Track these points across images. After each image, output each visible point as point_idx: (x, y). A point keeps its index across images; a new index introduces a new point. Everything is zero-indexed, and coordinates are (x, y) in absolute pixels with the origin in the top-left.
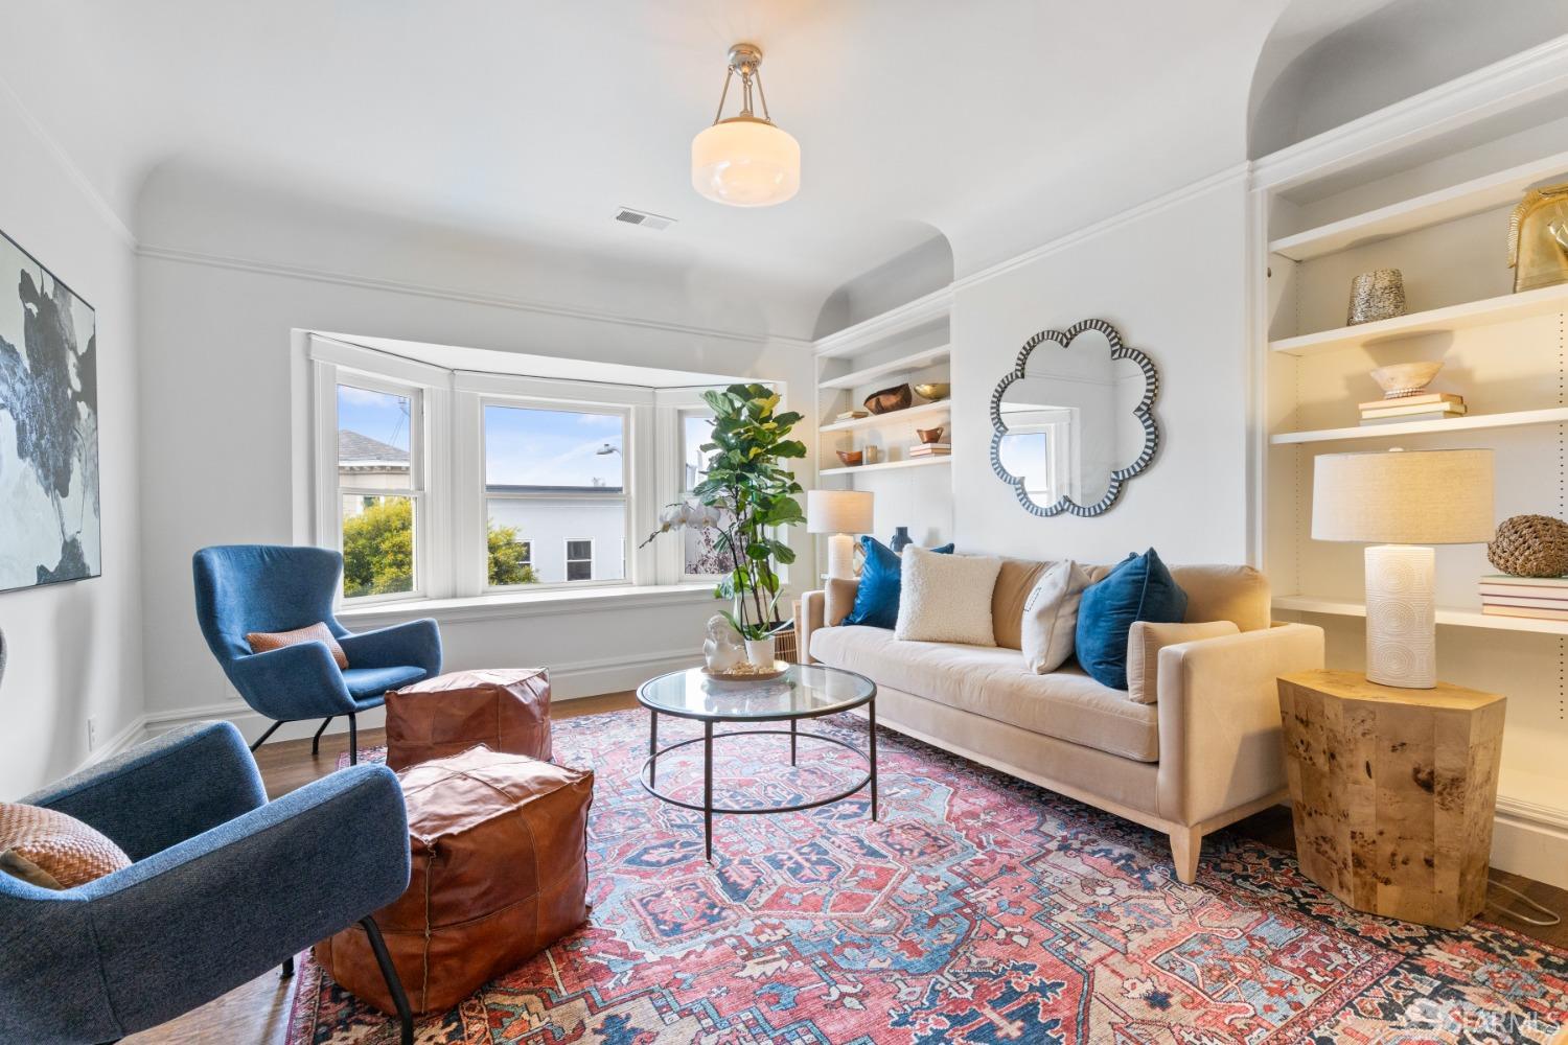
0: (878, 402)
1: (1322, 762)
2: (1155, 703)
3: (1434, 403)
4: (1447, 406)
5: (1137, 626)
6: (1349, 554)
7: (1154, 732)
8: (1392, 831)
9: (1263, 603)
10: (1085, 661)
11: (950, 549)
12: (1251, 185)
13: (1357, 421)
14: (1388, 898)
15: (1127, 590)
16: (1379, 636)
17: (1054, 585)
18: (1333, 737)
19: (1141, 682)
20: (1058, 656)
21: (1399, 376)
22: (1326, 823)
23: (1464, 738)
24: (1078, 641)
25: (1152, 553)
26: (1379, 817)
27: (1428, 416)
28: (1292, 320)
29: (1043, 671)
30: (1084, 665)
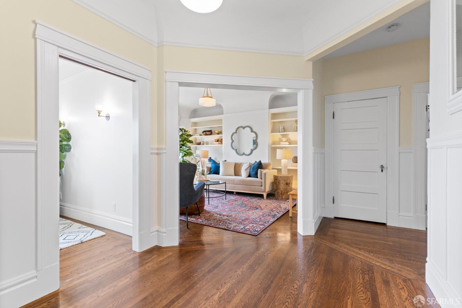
0: (206, 133)
1: (278, 184)
2: (262, 179)
3: (287, 143)
4: (288, 143)
5: (259, 170)
6: (280, 160)
7: (262, 182)
8: (284, 190)
9: (271, 167)
10: (251, 175)
11: (226, 161)
12: (269, 112)
13: (280, 144)
14: (284, 196)
15: (257, 165)
16: (283, 170)
17: (247, 165)
18: (279, 181)
19: (260, 177)
20: (248, 175)
21: (284, 139)
22: (278, 190)
23: (290, 179)
24: (251, 173)
25: (260, 161)
26: (283, 188)
27: (286, 144)
28: (273, 131)
29: (246, 177)
30: (252, 176)
